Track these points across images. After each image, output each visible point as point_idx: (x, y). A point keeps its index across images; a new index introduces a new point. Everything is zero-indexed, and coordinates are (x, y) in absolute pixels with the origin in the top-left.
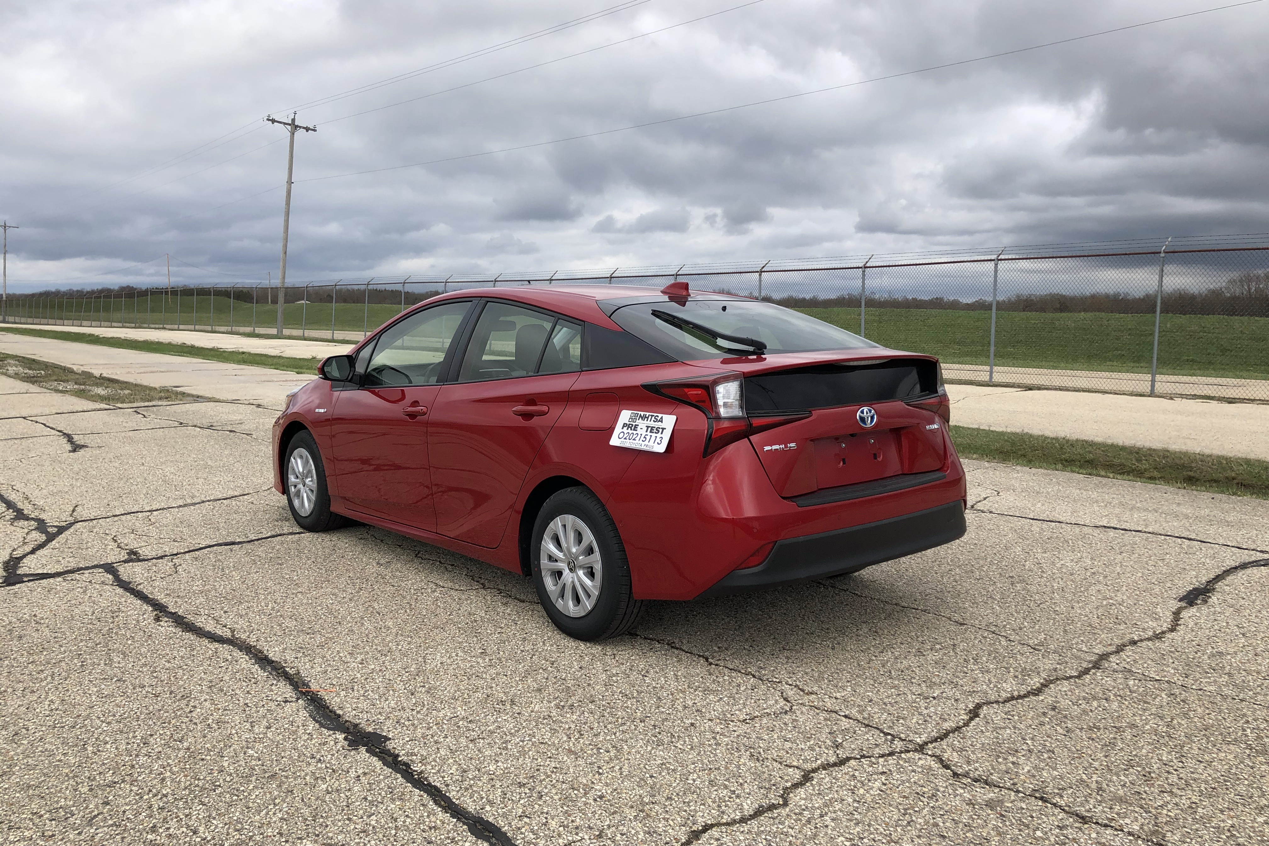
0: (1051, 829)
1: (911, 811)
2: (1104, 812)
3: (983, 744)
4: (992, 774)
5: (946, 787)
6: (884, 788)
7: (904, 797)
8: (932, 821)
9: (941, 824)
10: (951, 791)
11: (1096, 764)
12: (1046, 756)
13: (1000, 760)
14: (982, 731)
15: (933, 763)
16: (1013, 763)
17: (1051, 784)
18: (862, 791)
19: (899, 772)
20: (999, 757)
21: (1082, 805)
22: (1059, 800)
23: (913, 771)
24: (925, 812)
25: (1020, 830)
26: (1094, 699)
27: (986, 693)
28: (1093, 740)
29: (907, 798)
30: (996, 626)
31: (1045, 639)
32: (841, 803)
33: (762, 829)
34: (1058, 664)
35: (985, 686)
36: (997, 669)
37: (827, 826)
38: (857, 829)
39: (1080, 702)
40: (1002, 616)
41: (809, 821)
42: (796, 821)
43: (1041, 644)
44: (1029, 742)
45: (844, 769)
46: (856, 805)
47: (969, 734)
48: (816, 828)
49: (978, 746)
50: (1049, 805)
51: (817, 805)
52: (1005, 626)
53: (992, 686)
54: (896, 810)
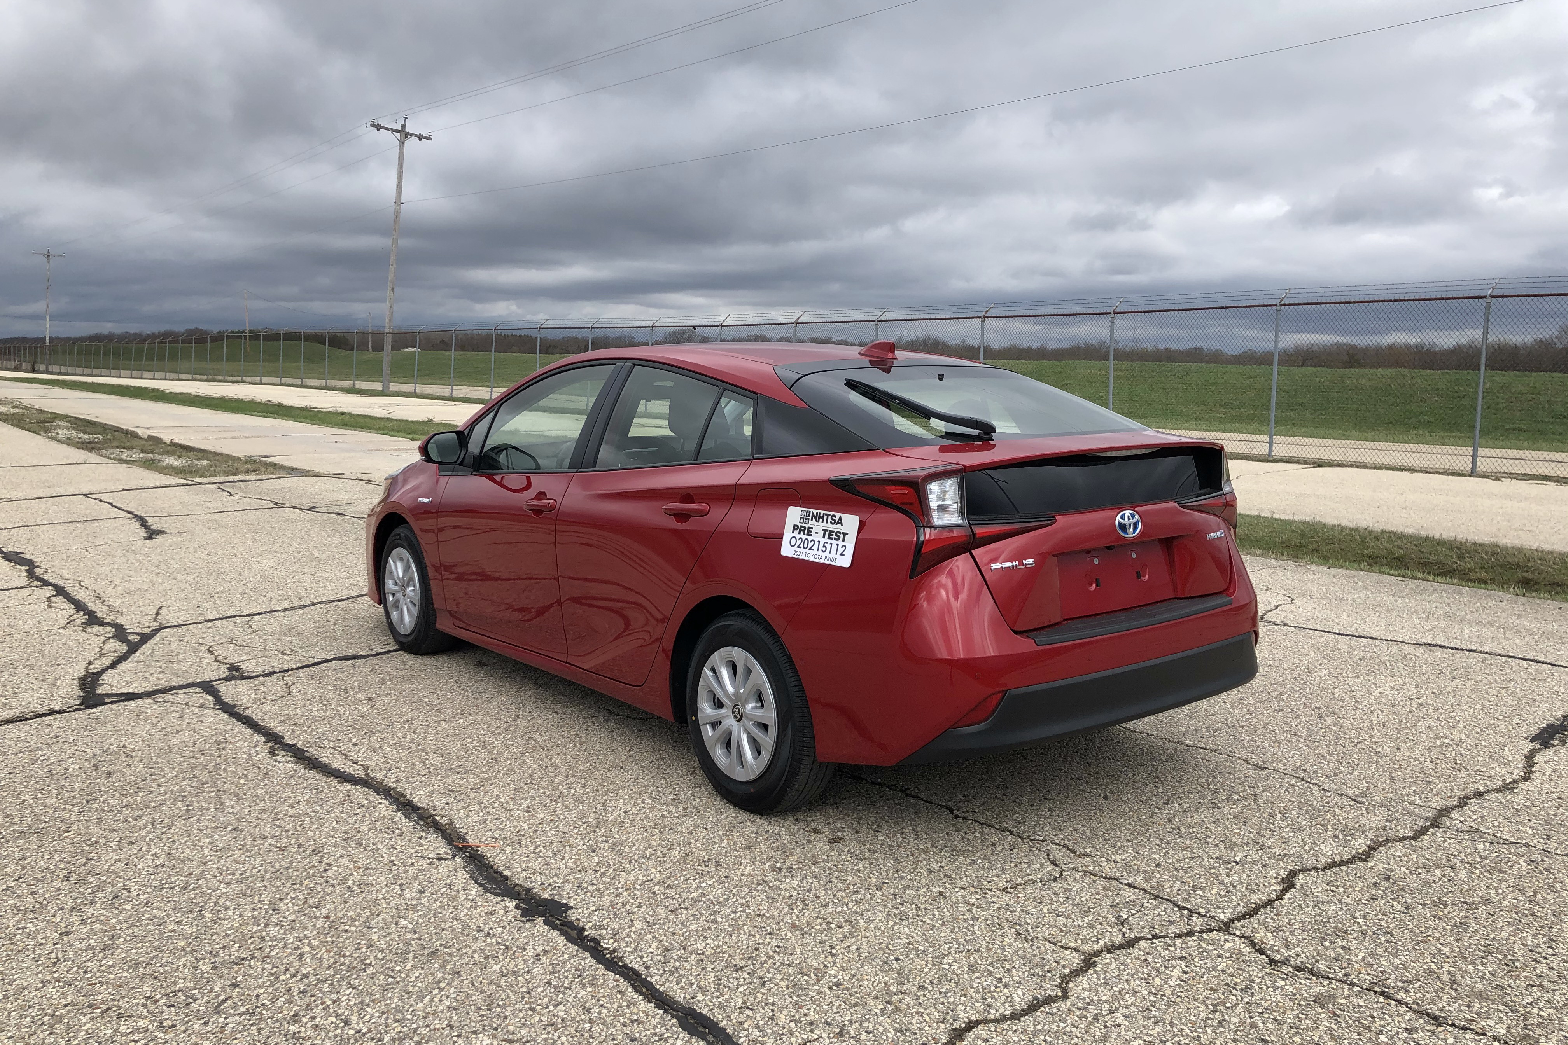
0: (1398, 1033)
1: (1222, 1008)
2: (1461, 1011)
3: (1304, 923)
4: (1317, 961)
5: (1263, 977)
6: (1185, 977)
7: (1212, 989)
8: (1249, 1021)
9: (1261, 1025)
10: (1269, 983)
11: (1446, 950)
12: (1383, 939)
13: (1327, 944)
14: (1300, 906)
15: (1243, 946)
16: (1343, 948)
17: (1393, 976)
18: (1158, 981)
19: (1202, 958)
20: (1324, 940)
21: (1433, 1002)
22: (1404, 996)
23: (1219, 956)
24: (1239, 1008)
25: (1359, 1034)
26: (1437, 866)
27: (1300, 857)
28: (1440, 919)
29: (1215, 990)
30: (1305, 771)
31: (1368, 789)
32: (1134, 995)
33: (1039, 1027)
34: (1387, 820)
35: (1298, 849)
36: (1311, 826)
37: (1119, 1025)
38: (1157, 1030)
39: (1420, 870)
40: (1312, 759)
41: (1096, 1019)
42: (1080, 1018)
43: (1363, 795)
44: (1360, 921)
45: (1134, 952)
46: (1152, 998)
47: (1285, 910)
48: (1106, 1027)
49: (1298, 925)
50: (1393, 1002)
51: (1104, 998)
52: (1316, 772)
53: (1307, 848)
54: (1203, 1006)
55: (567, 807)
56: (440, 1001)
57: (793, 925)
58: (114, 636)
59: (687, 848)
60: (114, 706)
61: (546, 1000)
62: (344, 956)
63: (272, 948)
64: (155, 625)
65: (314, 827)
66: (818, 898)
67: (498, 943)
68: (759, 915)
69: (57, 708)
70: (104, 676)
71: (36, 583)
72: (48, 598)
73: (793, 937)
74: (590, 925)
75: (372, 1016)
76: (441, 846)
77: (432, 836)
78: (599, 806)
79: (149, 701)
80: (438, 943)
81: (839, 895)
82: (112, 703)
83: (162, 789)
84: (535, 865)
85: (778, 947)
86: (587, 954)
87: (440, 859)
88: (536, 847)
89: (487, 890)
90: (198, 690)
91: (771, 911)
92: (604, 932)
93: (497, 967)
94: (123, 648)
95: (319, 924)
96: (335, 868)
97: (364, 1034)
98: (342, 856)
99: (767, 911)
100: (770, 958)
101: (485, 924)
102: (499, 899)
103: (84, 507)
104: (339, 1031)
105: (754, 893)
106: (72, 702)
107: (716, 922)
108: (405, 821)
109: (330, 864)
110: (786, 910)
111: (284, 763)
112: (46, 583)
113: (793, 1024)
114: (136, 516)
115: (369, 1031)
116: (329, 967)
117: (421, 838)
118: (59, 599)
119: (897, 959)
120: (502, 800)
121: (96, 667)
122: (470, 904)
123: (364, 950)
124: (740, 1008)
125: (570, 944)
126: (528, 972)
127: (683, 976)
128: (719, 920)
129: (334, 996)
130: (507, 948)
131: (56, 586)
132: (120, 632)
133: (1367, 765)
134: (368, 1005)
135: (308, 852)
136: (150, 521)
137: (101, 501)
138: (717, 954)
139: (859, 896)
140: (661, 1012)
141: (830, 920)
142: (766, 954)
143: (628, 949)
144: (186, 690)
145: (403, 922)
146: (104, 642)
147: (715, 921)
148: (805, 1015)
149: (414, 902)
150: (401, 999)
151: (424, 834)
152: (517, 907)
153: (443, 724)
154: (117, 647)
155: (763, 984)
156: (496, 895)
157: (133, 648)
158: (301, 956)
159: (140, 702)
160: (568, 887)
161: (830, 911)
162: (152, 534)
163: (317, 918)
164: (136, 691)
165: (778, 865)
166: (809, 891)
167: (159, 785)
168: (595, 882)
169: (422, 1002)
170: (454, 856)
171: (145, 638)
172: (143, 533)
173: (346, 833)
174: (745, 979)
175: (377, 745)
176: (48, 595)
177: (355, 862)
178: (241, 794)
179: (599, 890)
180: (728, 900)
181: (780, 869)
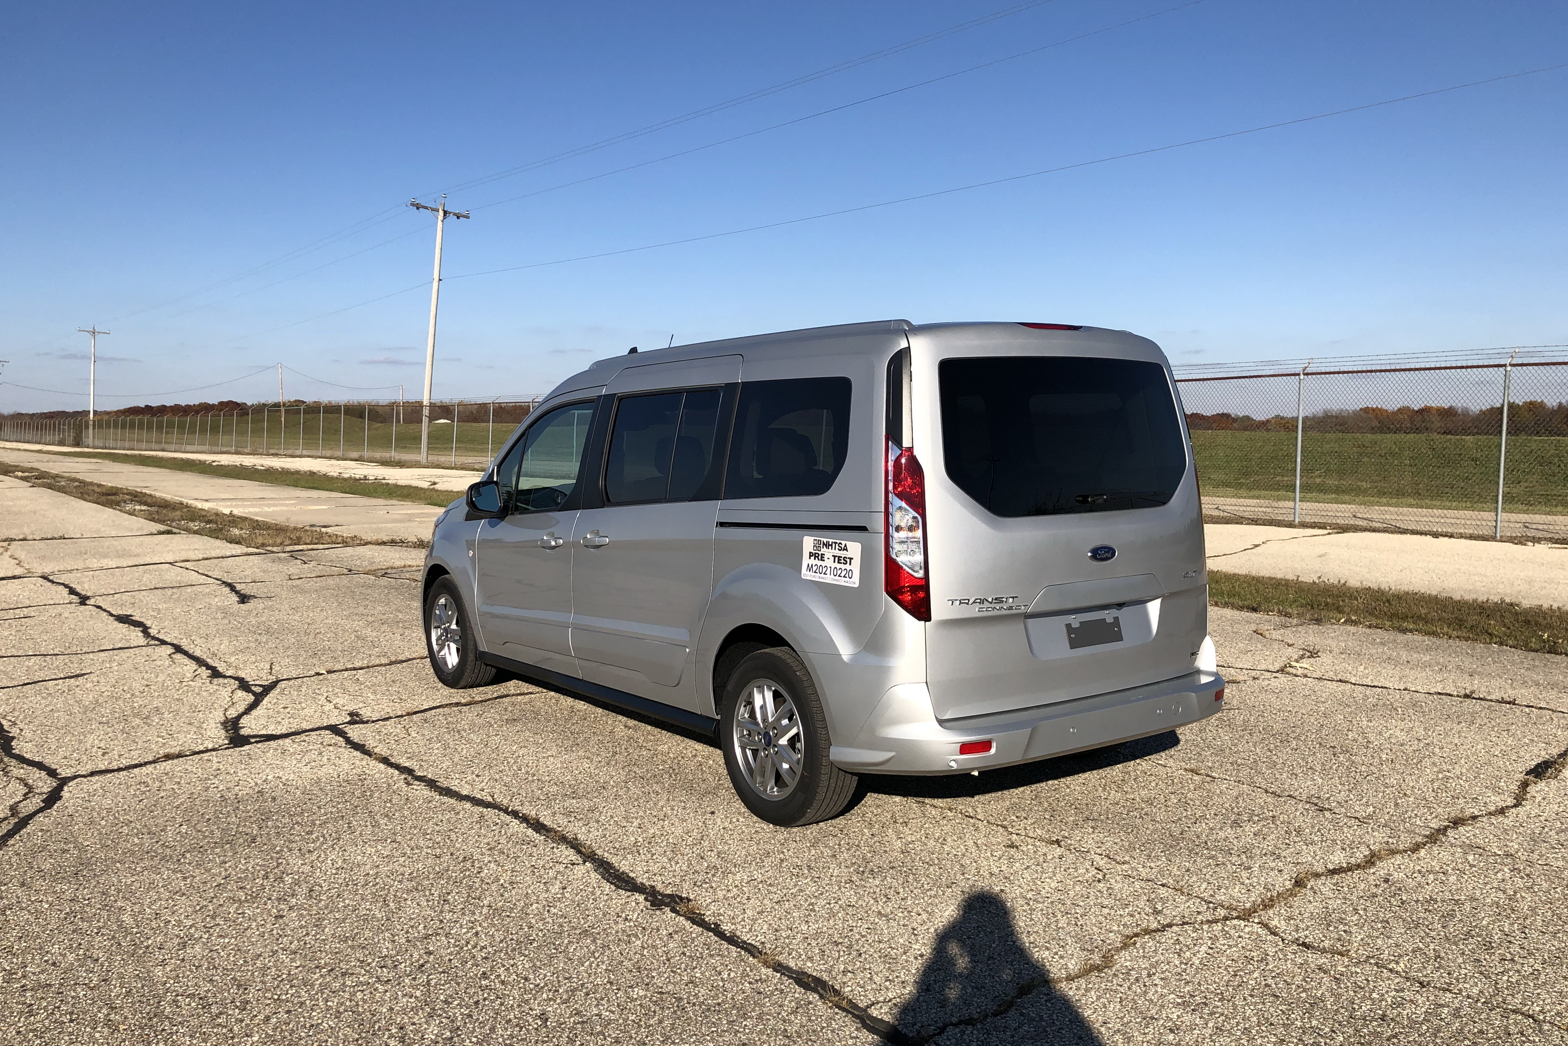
0: (1387, 992)
1: (1242, 973)
2: (1443, 977)
3: (1312, 913)
4: (1323, 941)
5: (1276, 952)
6: (1211, 951)
7: (1233, 960)
8: (1264, 983)
9: (1274, 986)
10: (1281, 956)
11: (1433, 934)
12: (1380, 925)
13: (1331, 928)
14: (1309, 901)
15: (1260, 930)
16: (1345, 931)
17: (1387, 952)
18: (1188, 954)
19: (1225, 938)
20: (1330, 926)
21: (1419, 970)
22: (1395, 966)
23: (1240, 937)
24: (1256, 975)
25: (1355, 992)
26: (1430, 872)
27: (1312, 865)
28: (1430, 911)
29: (1236, 962)
30: (1319, 798)
31: (1374, 812)
32: (1168, 964)
33: (1090, 986)
34: (1390, 837)
35: (1310, 859)
36: (1322, 841)
37: (1156, 985)
38: (1187, 988)
39: (1415, 875)
40: (1325, 789)
41: (1137, 980)
42: (1124, 980)
43: (1370, 817)
44: (1361, 912)
45: (1168, 934)
46: (1183, 966)
47: (1296, 904)
48: (1145, 986)
49: (1307, 915)
50: (1385, 971)
51: (1143, 966)
52: (1328, 798)
53: (1318, 858)
54: (1225, 972)
55: (673, 824)
56: (598, 965)
57: (879, 913)
58: (239, 688)
59: (782, 856)
60: (259, 745)
61: (683, 965)
62: (512, 934)
63: (451, 928)
64: (273, 678)
65: (460, 840)
66: (898, 893)
67: (635, 926)
68: (849, 906)
69: (210, 746)
70: (242, 721)
71: (153, 642)
72: (170, 655)
73: (882, 923)
74: (709, 913)
75: (545, 976)
76: (570, 854)
77: (563, 847)
78: (700, 824)
79: (288, 741)
80: (586, 925)
81: (915, 891)
82: (257, 742)
83: (322, 811)
84: (655, 868)
85: (869, 929)
86: (711, 934)
87: (573, 864)
88: (653, 855)
89: (618, 887)
90: (327, 732)
91: (860, 903)
92: (722, 918)
93: (639, 943)
94: (251, 698)
95: (485, 911)
96: (486, 871)
97: (542, 988)
98: (490, 862)
99: (856, 903)
100: (863, 936)
101: (622, 912)
102: (629, 894)
103: (173, 575)
104: (521, 985)
105: (843, 890)
106: (221, 742)
107: (815, 911)
108: (536, 835)
109: (481, 868)
110: (872, 902)
111: (421, 791)
112: (163, 642)
113: (888, 983)
114: (224, 582)
115: (546, 985)
116: (501, 941)
117: (553, 848)
118: (178, 656)
119: (969, 938)
120: (616, 819)
121: (232, 713)
122: (606, 898)
123: (526, 930)
124: (843, 972)
125: (695, 927)
126: (665, 946)
127: (793, 949)
128: (817, 909)
129: (512, 962)
130: (644, 928)
131: (173, 645)
132: (244, 685)
133: (1375, 794)
134: (540, 968)
135: (461, 859)
136: (238, 587)
137: (187, 569)
138: (818, 934)
139: (933, 893)
140: (779, 975)
141: (910, 909)
142: (859, 933)
143: (744, 930)
144: (318, 732)
145: (553, 910)
146: (232, 693)
147: (813, 910)
148: (897, 977)
149: (559, 896)
150: (565, 963)
151: (555, 845)
152: (646, 899)
153: (551, 759)
154: (244, 699)
155: (860, 955)
156: (626, 890)
157: (258, 699)
158: (477, 934)
159: (280, 742)
160: (686, 886)
161: (910, 903)
162: (244, 599)
163: (482, 907)
164: (274, 733)
165: (861, 869)
166: (890, 888)
167: (319, 808)
168: (707, 880)
169: (583, 966)
170: (584, 862)
171: (268, 689)
172: (235, 598)
173: (488, 844)
174: (844, 952)
175: (497, 777)
176: (169, 653)
177: (502, 866)
178: (391, 814)
179: (712, 887)
180: (822, 894)
181: (863, 872)
